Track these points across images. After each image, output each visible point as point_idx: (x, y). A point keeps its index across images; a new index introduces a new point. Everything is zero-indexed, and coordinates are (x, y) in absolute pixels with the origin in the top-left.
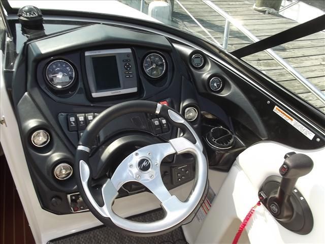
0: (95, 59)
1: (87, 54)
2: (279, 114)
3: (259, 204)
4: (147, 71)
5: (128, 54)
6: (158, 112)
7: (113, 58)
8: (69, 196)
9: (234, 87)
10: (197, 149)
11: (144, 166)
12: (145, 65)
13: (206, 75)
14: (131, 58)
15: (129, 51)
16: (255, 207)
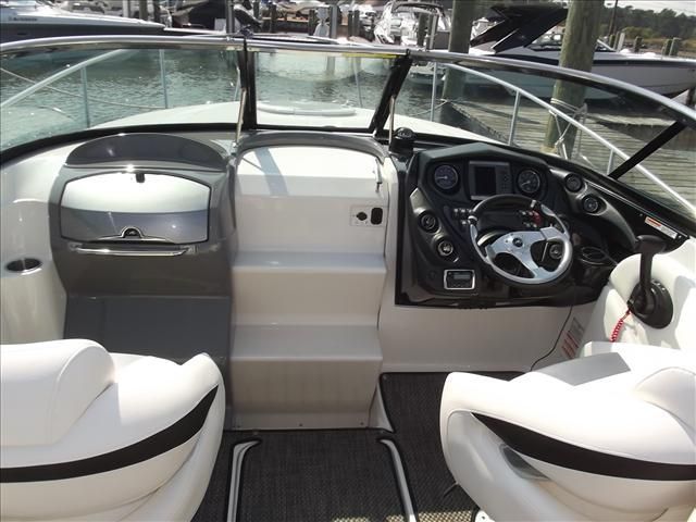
0: (477, 168)
1: (471, 163)
2: (650, 223)
3: (628, 313)
4: (521, 186)
5: (506, 167)
6: (532, 206)
7: (492, 169)
8: (446, 271)
9: (609, 207)
10: (565, 237)
11: (518, 243)
12: (520, 180)
13: (580, 196)
14: (508, 171)
15: (507, 164)
16: (624, 318)
